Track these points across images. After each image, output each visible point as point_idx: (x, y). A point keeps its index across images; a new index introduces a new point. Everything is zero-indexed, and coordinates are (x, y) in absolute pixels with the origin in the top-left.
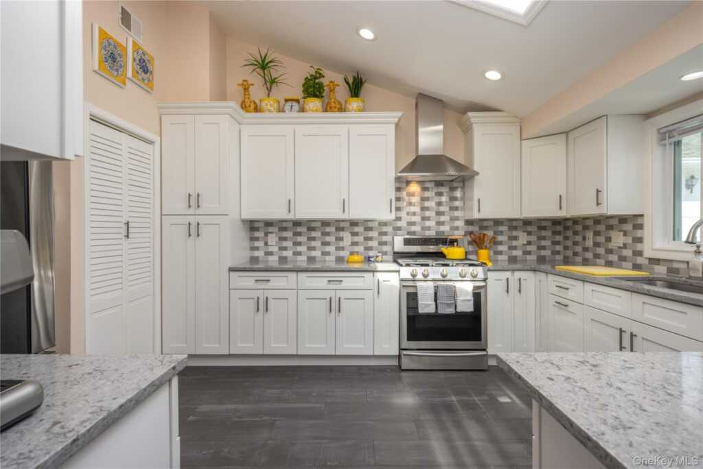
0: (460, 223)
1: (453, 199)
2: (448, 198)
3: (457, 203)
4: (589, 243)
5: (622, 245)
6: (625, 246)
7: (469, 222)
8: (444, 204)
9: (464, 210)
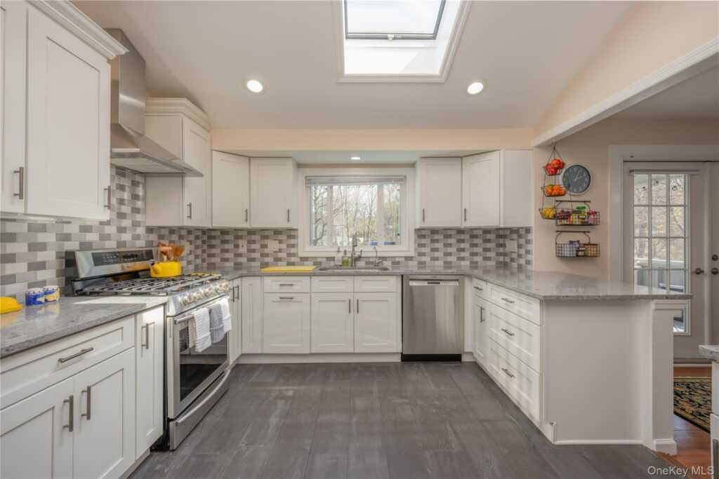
0: (141, 231)
1: (135, 197)
2: (130, 195)
3: (139, 204)
4: (243, 250)
5: (277, 250)
6: (280, 250)
7: (150, 230)
8: (126, 202)
9: (145, 213)
